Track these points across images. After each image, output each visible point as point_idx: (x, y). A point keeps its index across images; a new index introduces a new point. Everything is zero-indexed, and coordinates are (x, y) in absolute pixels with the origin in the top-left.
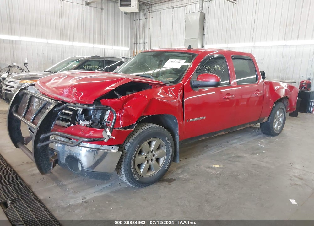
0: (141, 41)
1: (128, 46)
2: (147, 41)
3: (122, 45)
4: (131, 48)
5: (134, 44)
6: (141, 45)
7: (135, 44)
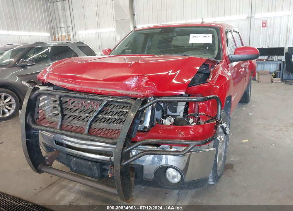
0: (62, 25)
1: (48, 32)
2: (70, 24)
3: (40, 31)
4: (51, 34)
5: (54, 28)
6: (63, 29)
7: (56, 29)
